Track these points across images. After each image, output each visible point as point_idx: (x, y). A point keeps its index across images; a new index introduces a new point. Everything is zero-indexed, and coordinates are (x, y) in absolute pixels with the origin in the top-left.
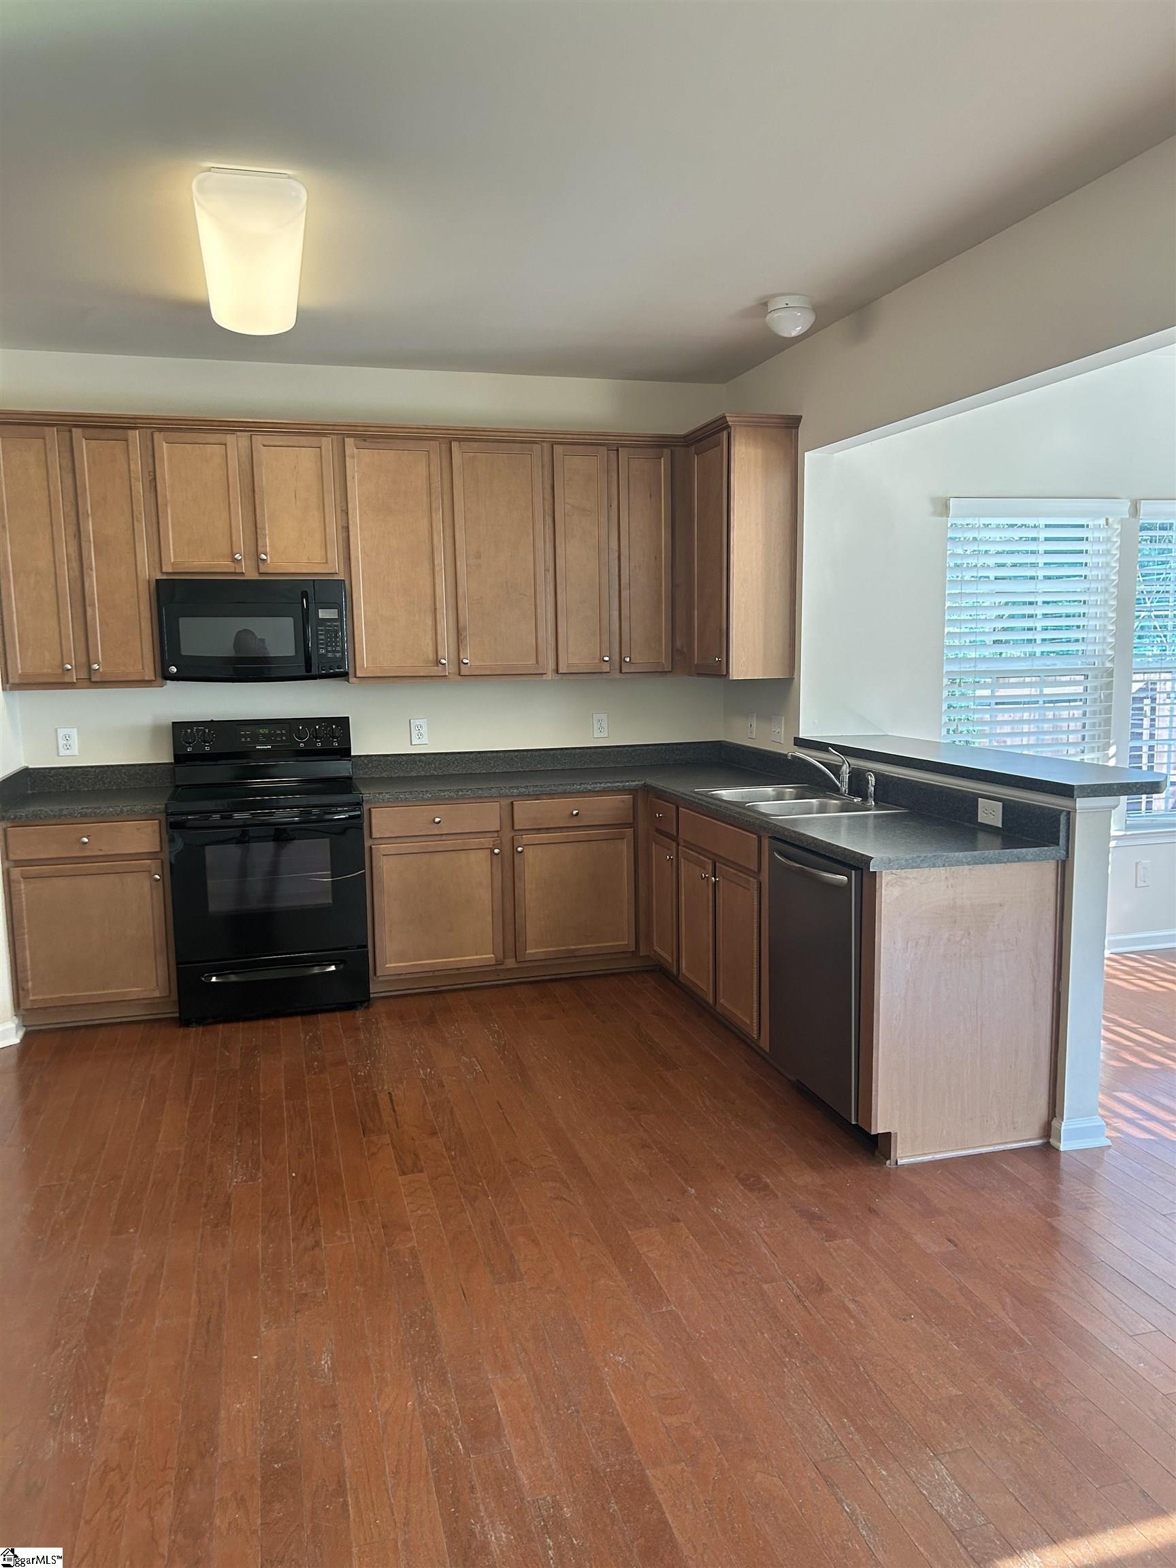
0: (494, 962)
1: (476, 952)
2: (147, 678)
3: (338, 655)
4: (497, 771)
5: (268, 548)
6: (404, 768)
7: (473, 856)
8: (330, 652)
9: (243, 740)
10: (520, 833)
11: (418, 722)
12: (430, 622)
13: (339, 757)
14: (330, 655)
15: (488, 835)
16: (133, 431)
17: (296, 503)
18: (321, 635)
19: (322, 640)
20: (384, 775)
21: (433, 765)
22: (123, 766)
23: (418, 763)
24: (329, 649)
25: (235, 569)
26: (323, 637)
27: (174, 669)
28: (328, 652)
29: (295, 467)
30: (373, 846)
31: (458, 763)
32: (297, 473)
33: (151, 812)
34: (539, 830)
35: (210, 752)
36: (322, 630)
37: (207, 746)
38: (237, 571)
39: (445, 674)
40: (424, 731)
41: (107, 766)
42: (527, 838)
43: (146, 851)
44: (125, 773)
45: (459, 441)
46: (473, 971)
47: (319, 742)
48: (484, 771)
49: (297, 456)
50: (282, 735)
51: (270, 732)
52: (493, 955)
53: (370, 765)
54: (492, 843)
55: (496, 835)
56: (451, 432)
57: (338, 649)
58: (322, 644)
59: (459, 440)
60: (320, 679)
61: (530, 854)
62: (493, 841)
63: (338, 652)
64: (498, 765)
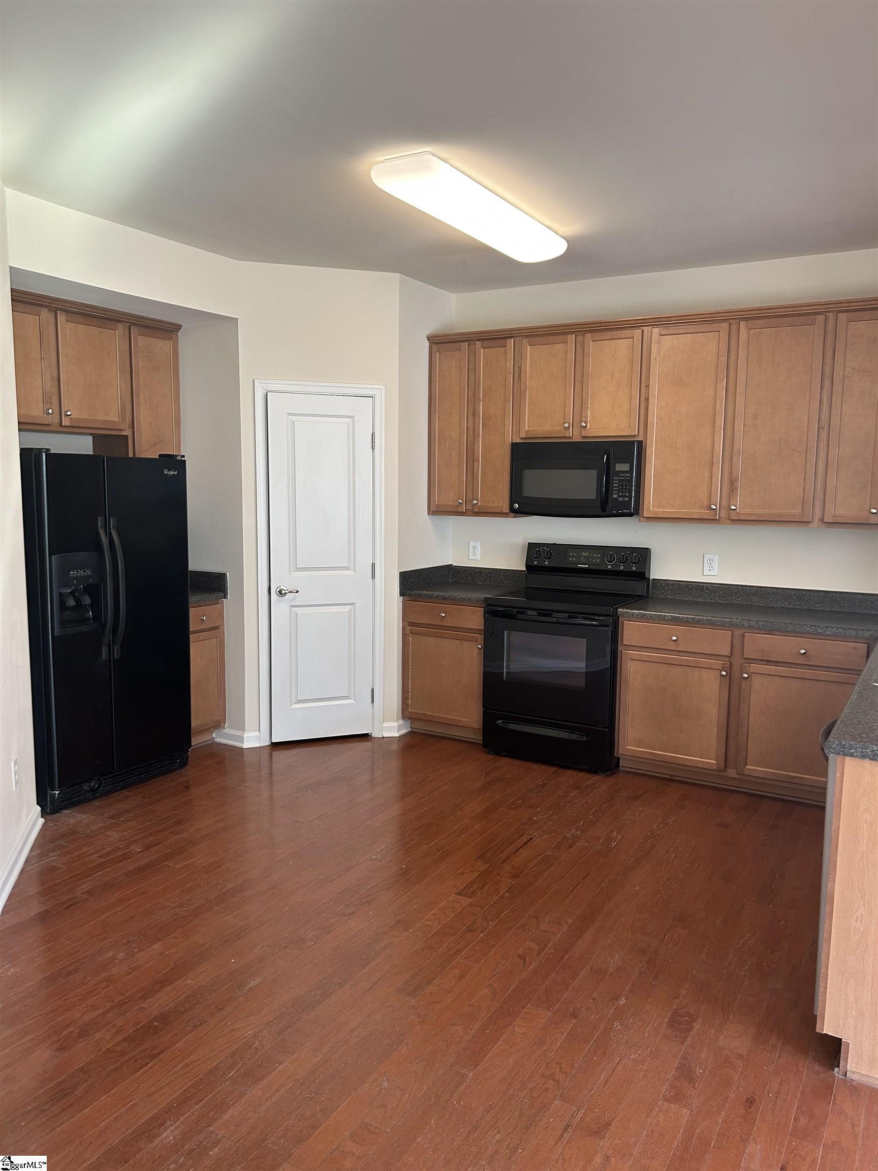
0: (715, 768)
1: (701, 756)
2: (504, 511)
3: (626, 499)
4: (776, 606)
5: (589, 418)
6: (693, 594)
7: (705, 674)
8: (621, 497)
9: (571, 559)
10: (749, 662)
11: (710, 556)
12: (707, 474)
13: (637, 579)
14: (621, 499)
15: (720, 658)
16: (510, 340)
17: (612, 383)
18: (616, 483)
19: (615, 487)
20: (677, 597)
21: (718, 594)
22: (502, 570)
23: (705, 591)
24: (621, 494)
25: (565, 434)
26: (616, 485)
27: (517, 505)
28: (619, 496)
29: (614, 355)
30: (623, 651)
31: (740, 594)
32: (615, 360)
33: (480, 602)
34: (768, 662)
35: (548, 566)
36: (616, 480)
37: (547, 561)
38: (566, 436)
39: (715, 518)
40: (715, 564)
41: (493, 569)
42: (754, 667)
43: (476, 627)
44: (502, 575)
45: (747, 321)
46: (696, 770)
47: (622, 566)
48: (764, 605)
49: (616, 346)
50: (597, 558)
51: (589, 555)
52: (715, 762)
53: (666, 588)
54: (721, 666)
55: (727, 660)
56: (739, 313)
57: (627, 494)
58: (616, 490)
59: (746, 319)
60: (612, 517)
61: (756, 682)
62: (723, 664)
63: (627, 497)
64: (777, 600)
